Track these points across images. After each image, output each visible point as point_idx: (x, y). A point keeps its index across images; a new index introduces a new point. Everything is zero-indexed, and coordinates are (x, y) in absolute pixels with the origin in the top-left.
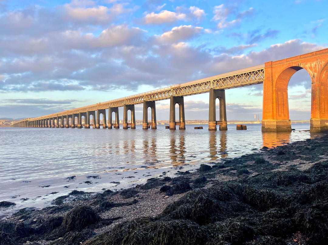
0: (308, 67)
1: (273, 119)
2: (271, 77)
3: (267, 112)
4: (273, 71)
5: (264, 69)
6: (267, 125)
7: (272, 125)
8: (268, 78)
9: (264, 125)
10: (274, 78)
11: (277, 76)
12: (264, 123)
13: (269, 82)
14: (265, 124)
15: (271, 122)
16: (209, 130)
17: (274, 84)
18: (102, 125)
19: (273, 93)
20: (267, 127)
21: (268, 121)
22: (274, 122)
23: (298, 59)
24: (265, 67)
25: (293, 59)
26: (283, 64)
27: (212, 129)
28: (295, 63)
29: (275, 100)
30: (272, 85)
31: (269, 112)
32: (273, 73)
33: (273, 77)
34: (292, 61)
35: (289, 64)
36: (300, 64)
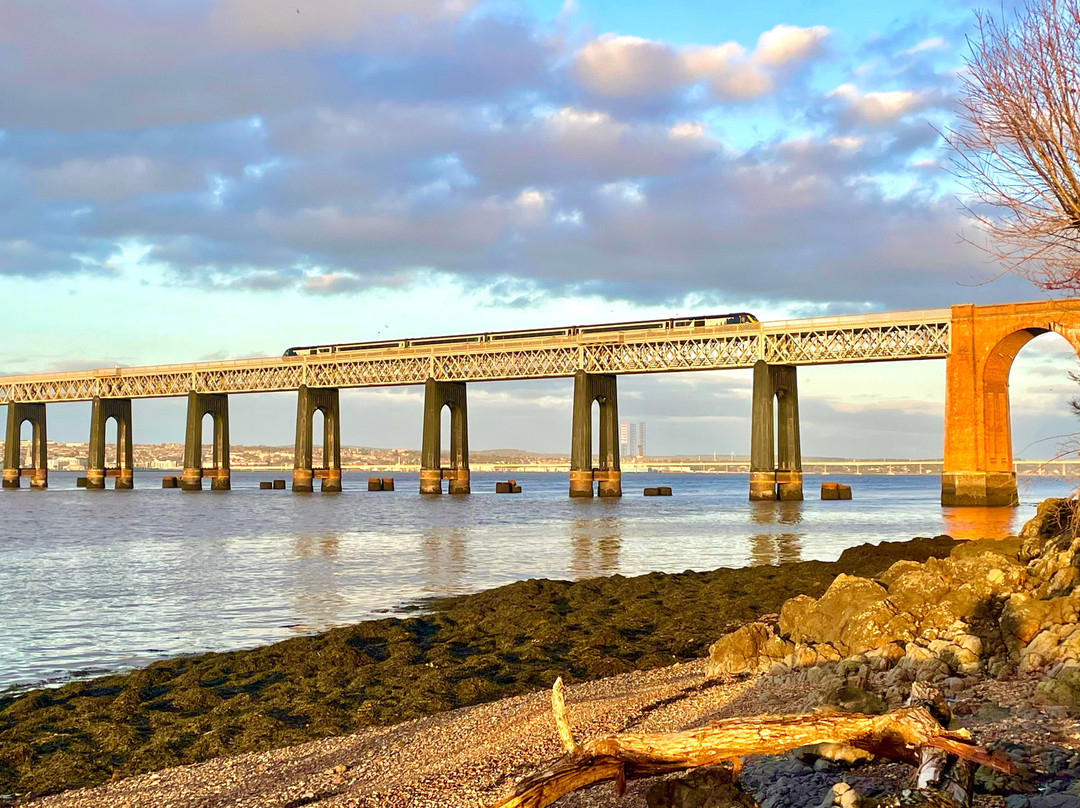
0: (1074, 334)
1: (978, 470)
2: (970, 347)
3: (957, 448)
4: (976, 334)
5: (950, 324)
6: (961, 487)
7: (977, 487)
8: (961, 351)
9: (954, 486)
10: (978, 353)
11: (987, 349)
12: (953, 479)
13: (964, 362)
14: (957, 483)
15: (971, 477)
16: (753, 498)
17: (980, 371)
18: (115, 474)
19: (976, 396)
20: (962, 493)
21: (965, 476)
22: (980, 477)
23: (1047, 309)
24: (953, 317)
25: (1033, 306)
26: (1006, 317)
27: (764, 496)
28: (1039, 320)
29: (980, 417)
30: (975, 372)
31: (966, 449)
32: (976, 339)
33: (977, 350)
34: (1030, 312)
35: (1022, 318)
36: (1052, 324)
